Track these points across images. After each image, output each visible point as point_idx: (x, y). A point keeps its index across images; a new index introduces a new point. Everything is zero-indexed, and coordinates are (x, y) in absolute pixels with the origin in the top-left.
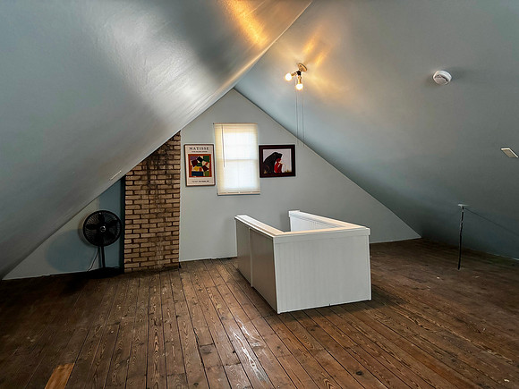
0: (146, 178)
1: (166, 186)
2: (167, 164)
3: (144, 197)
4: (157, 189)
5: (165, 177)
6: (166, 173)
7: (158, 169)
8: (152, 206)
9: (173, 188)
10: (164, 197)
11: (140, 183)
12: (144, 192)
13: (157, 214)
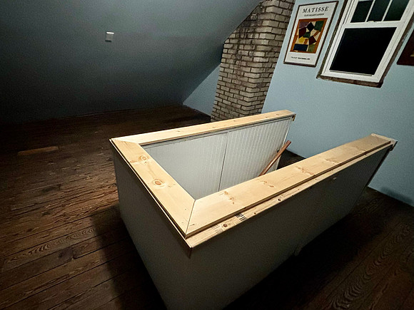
0: (236, 47)
1: (248, 58)
2: (254, 32)
3: (232, 67)
4: (241, 60)
5: (249, 48)
6: (251, 44)
7: (247, 38)
8: (234, 76)
9: (252, 61)
10: (244, 69)
11: (232, 52)
12: (232, 61)
13: (235, 85)
